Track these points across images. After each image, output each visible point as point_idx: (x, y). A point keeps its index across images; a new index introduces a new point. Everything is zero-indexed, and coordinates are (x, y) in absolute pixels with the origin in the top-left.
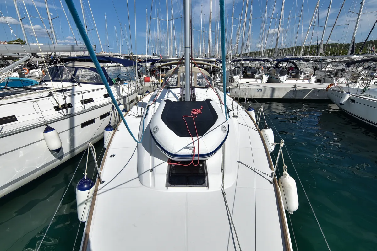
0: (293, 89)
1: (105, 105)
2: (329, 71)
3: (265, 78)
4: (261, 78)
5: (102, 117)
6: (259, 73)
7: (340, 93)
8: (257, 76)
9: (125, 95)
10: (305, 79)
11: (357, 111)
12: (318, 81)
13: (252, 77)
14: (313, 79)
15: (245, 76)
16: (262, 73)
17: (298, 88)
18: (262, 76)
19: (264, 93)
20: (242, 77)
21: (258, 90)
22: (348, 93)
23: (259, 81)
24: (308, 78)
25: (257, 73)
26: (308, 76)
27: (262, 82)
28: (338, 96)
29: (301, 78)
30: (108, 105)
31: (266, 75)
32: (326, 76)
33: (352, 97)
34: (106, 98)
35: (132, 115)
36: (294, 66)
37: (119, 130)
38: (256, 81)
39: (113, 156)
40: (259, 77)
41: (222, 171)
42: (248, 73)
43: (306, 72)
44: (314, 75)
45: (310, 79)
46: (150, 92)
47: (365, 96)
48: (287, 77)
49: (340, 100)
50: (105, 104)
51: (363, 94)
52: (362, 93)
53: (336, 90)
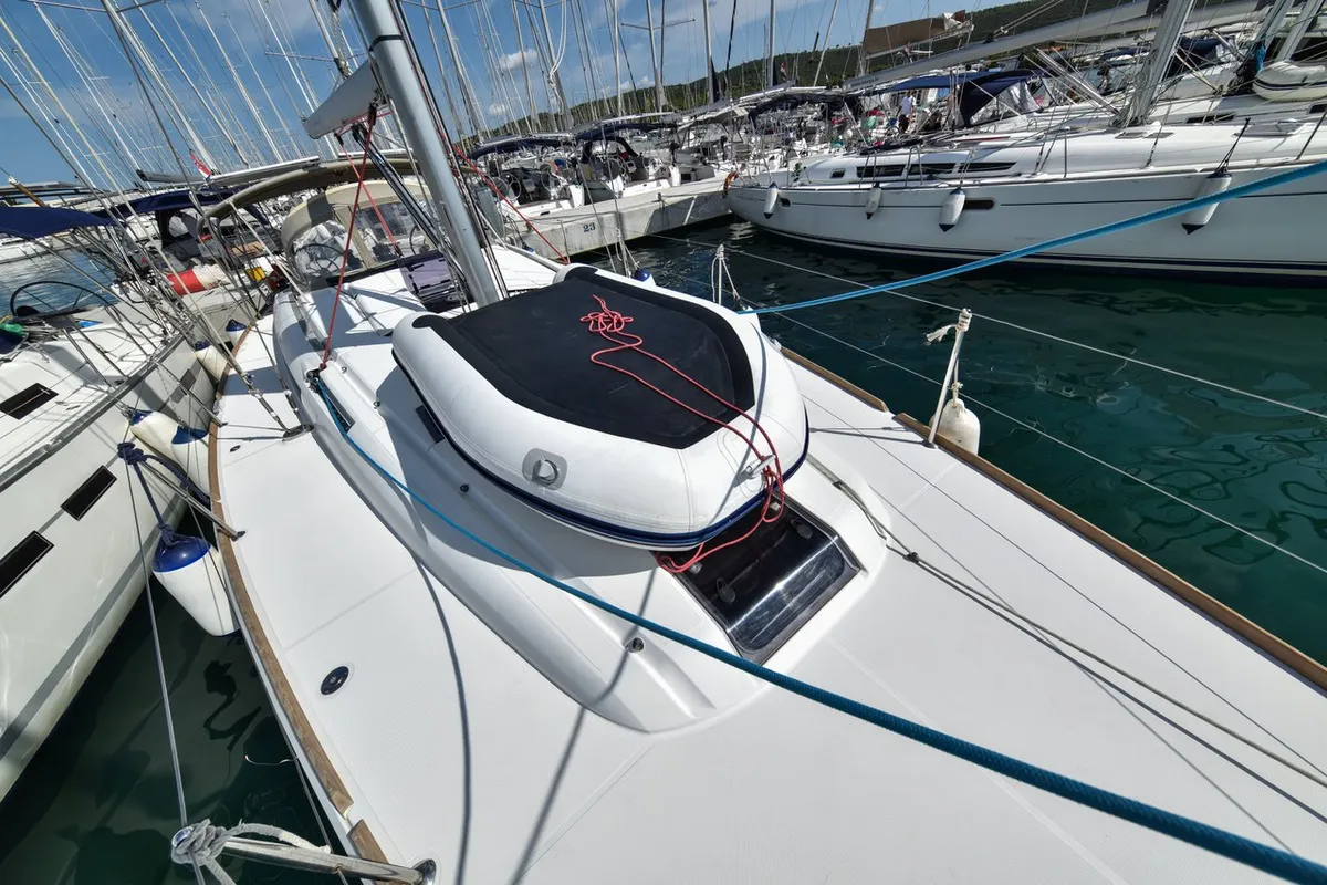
0: (658, 205)
1: (50, 451)
2: (697, 150)
3: (577, 193)
4: (565, 195)
5: (78, 504)
6: (557, 183)
7: (755, 191)
8: (554, 192)
9: (129, 368)
10: (659, 178)
11: (798, 223)
12: (686, 178)
13: (541, 196)
14: (676, 174)
15: (525, 200)
16: (563, 182)
17: (669, 201)
18: (565, 188)
19: (601, 233)
20: (517, 204)
21: (586, 228)
22: (773, 185)
23: (565, 204)
24: (663, 175)
25: (552, 183)
26: (662, 169)
27: (573, 206)
28: (752, 199)
29: (651, 178)
30: (66, 442)
31: (574, 183)
32: (695, 162)
33: (784, 194)
34: (27, 418)
35: (250, 439)
36: (623, 150)
37: (241, 534)
38: (559, 206)
39: (334, 681)
40: (560, 193)
41: (839, 488)
42: (531, 188)
43: (656, 160)
44: (674, 163)
45: (670, 175)
46: (246, 322)
47: (802, 185)
48: (623, 179)
49: (763, 207)
50: (48, 441)
51: (798, 182)
52: (795, 180)
53: (744, 187)
